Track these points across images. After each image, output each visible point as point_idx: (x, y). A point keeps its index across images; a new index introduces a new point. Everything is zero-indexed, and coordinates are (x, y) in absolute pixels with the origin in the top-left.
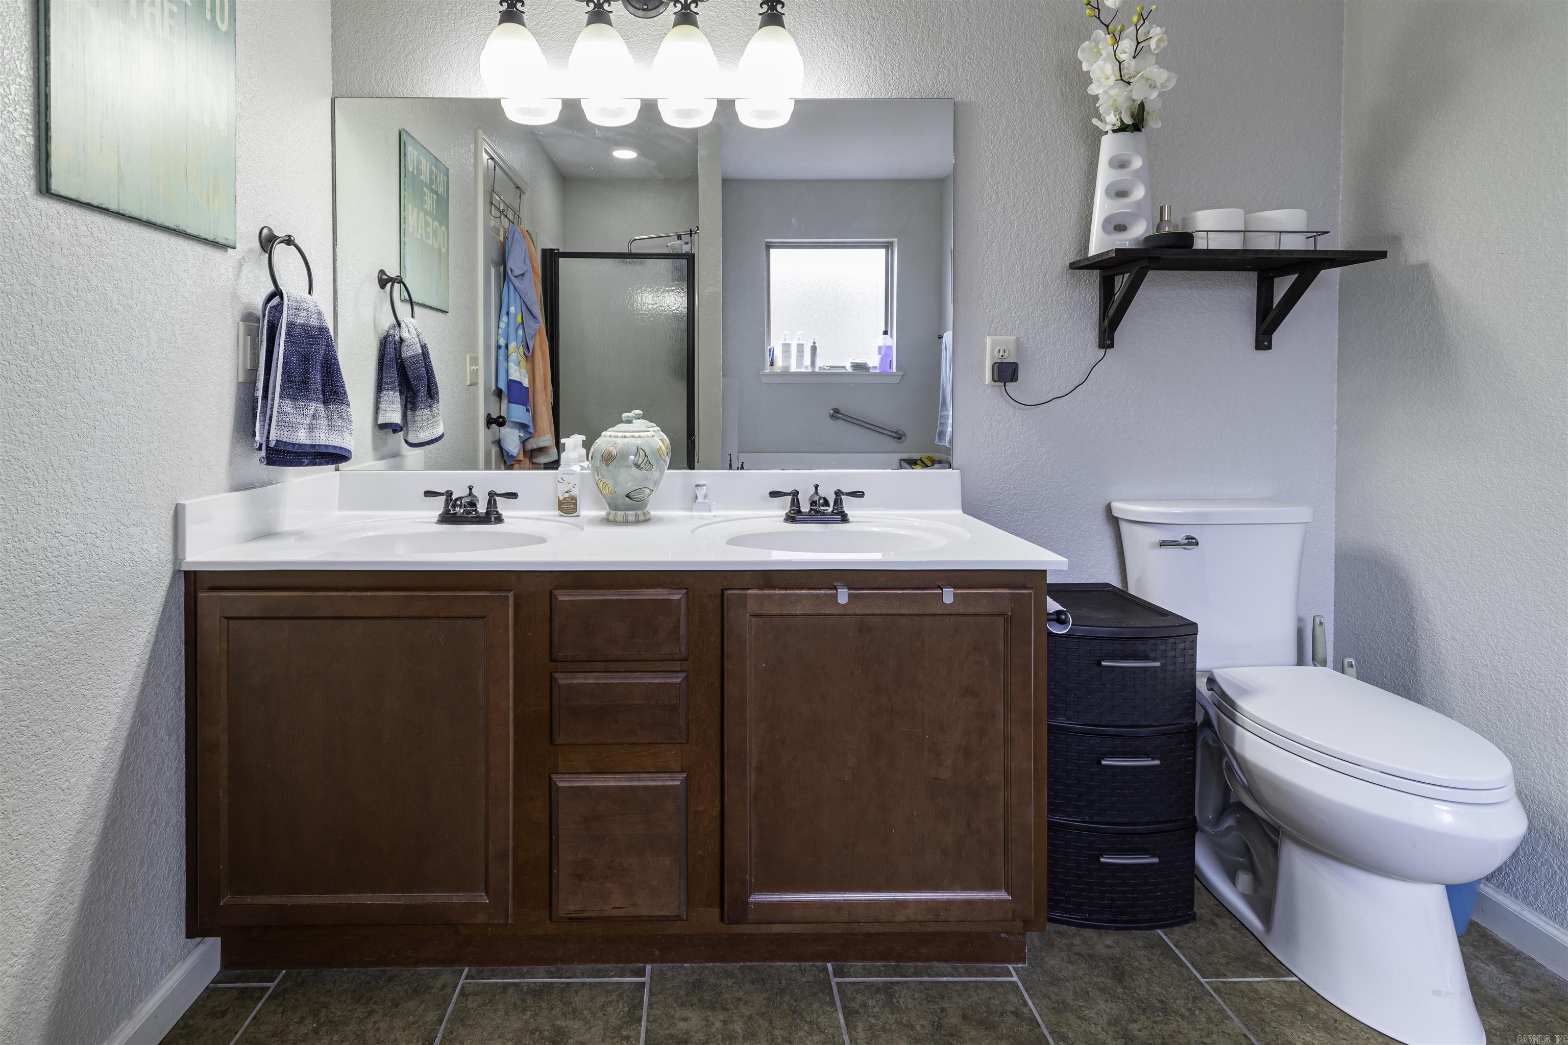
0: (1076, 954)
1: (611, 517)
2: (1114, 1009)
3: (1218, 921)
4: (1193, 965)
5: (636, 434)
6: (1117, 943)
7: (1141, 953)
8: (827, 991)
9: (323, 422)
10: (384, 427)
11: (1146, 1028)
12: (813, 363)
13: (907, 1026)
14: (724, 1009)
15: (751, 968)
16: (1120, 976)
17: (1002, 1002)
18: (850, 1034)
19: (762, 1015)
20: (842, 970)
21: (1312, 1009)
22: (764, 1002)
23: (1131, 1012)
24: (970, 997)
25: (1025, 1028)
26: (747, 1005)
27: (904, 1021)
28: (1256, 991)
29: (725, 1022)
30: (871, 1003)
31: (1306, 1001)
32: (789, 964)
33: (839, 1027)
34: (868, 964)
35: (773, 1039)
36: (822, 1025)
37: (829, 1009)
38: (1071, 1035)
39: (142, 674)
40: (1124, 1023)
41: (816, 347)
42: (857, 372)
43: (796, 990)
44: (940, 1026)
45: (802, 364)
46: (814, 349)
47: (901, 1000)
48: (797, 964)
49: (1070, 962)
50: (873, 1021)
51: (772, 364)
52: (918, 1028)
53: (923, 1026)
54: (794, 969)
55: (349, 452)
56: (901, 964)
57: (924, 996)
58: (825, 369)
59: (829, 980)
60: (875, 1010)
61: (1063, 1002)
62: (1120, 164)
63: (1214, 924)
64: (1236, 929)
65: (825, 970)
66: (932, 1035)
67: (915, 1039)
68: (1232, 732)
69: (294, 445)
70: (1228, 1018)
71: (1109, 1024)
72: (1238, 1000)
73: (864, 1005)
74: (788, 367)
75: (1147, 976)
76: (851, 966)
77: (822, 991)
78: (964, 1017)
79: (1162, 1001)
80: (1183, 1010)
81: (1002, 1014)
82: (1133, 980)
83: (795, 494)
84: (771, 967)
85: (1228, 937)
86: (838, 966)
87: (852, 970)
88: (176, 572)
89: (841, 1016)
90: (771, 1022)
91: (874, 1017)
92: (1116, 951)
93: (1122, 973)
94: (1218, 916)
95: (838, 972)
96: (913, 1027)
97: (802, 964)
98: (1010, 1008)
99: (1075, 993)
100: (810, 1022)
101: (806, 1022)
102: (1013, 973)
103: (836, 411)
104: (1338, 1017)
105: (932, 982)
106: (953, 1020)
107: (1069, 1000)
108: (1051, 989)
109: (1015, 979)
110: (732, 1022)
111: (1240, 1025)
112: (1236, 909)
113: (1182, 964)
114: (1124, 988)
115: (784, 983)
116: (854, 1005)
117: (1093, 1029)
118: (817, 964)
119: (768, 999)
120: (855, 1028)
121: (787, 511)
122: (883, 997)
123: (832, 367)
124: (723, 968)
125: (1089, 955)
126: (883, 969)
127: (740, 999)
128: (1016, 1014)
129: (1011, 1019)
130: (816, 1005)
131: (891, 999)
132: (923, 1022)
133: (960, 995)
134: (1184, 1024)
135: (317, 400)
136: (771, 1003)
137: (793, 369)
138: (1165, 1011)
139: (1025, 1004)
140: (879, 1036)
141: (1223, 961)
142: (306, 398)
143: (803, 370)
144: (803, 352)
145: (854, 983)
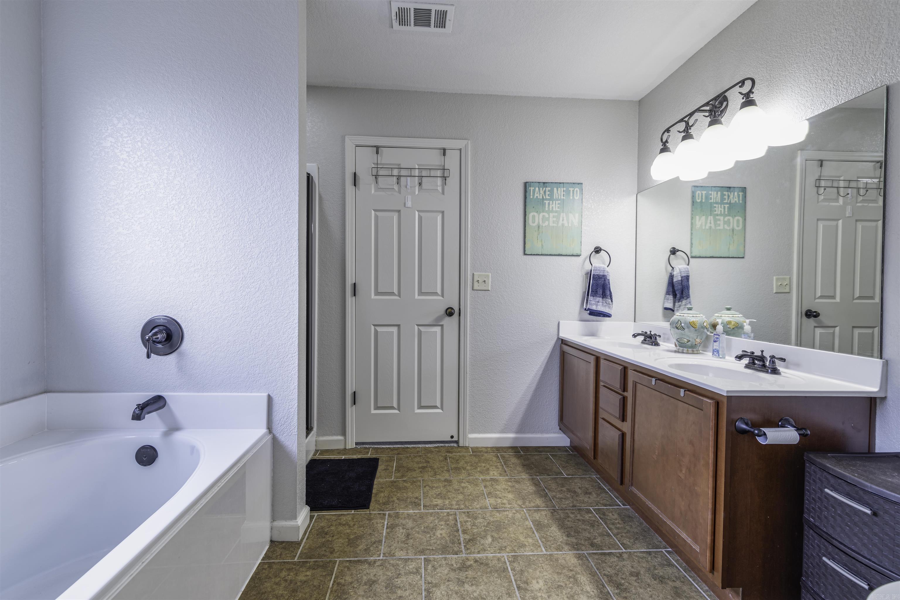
1: (680, 351)
5: (695, 315)
9: (601, 304)
10: (666, 309)
39: (547, 358)
55: (611, 315)
69: (592, 310)
88: (558, 338)
121: (747, 363)
135: (600, 297)
142: (596, 296)
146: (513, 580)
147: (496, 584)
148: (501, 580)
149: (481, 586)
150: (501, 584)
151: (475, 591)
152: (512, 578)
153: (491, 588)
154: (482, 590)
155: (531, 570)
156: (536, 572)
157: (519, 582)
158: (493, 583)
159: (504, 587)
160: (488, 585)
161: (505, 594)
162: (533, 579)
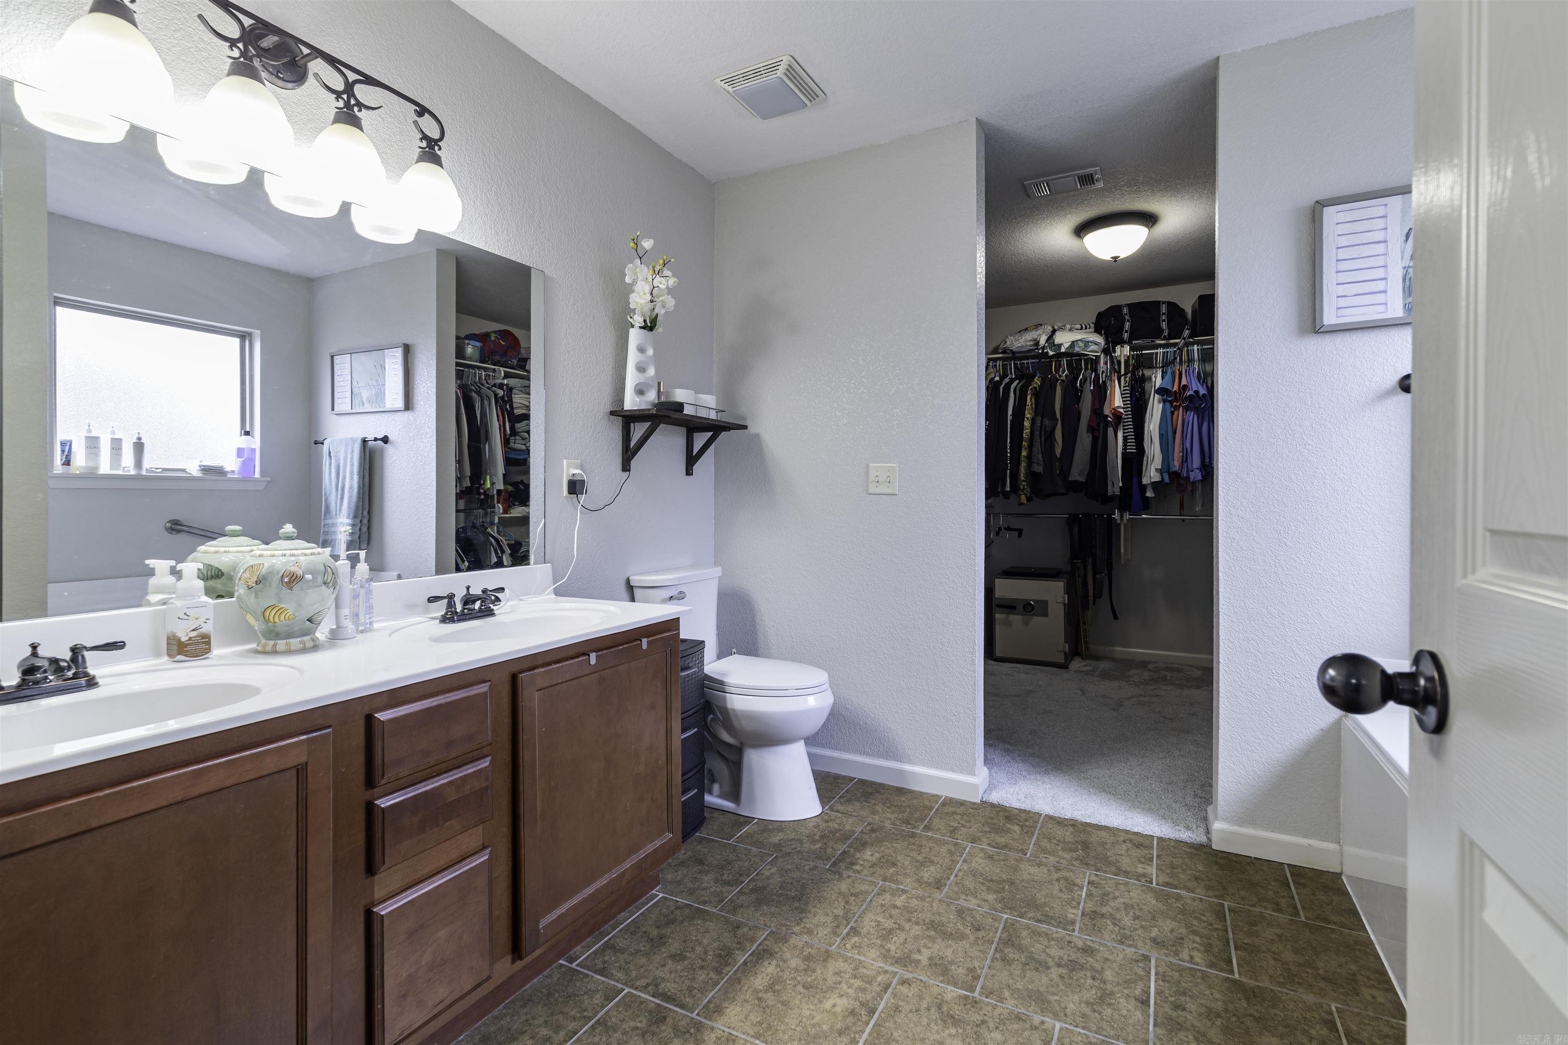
0: (675, 866)
1: (276, 648)
2: (711, 876)
3: (713, 815)
4: (720, 838)
6: (686, 850)
7: (699, 847)
8: (576, 973)
11: (729, 874)
12: (139, 463)
13: (637, 952)
14: (523, 1033)
15: (512, 1002)
16: (701, 862)
17: (667, 909)
18: (613, 980)
19: (552, 1014)
20: (572, 958)
21: (770, 827)
22: (544, 1008)
23: (719, 873)
24: (651, 918)
25: (687, 911)
26: (536, 1018)
27: (633, 952)
28: (750, 833)
29: (532, 1038)
30: (606, 958)
31: (767, 826)
32: (535, 980)
33: (603, 982)
34: (583, 944)
35: (574, 1018)
36: (594, 989)
37: (587, 979)
38: (707, 899)
40: (720, 879)
41: (143, 444)
42: (208, 477)
43: (558, 988)
44: (652, 940)
45: (120, 465)
46: (139, 447)
47: (621, 945)
48: (540, 976)
49: (676, 871)
50: (618, 964)
51: (67, 463)
52: (643, 948)
53: (644, 946)
54: (541, 980)
56: (601, 930)
57: (630, 934)
58: (153, 472)
59: (572, 968)
60: (613, 959)
61: (690, 889)
62: (641, 350)
63: (713, 817)
64: (722, 814)
65: (562, 965)
66: (652, 946)
67: (646, 954)
68: (725, 699)
70: (750, 850)
71: (716, 883)
72: (747, 841)
73: (605, 962)
74: (96, 468)
75: (710, 855)
76: (575, 952)
77: (573, 975)
78: (658, 927)
79: (724, 860)
80: (734, 858)
81: (672, 913)
82: (707, 860)
83: (451, 597)
84: (525, 991)
85: (723, 819)
86: (567, 958)
87: (577, 953)
89: (598, 977)
90: (562, 1012)
91: (616, 962)
92: (689, 853)
93: (701, 860)
94: (712, 813)
95: (571, 960)
96: (641, 951)
97: (544, 973)
98: (673, 908)
99: (692, 882)
100: (585, 993)
101: (583, 995)
102: (658, 893)
103: (175, 523)
104: (780, 824)
105: (626, 925)
106: (654, 933)
107: (692, 886)
108: (680, 887)
109: (661, 895)
110: (537, 1033)
111: (756, 849)
112: (720, 805)
113: (718, 841)
114: (707, 865)
115: (545, 991)
116: (600, 965)
117: (712, 890)
118: (553, 967)
119: (546, 1005)
120: (612, 975)
121: (443, 613)
122: (610, 951)
123: (164, 470)
124: (492, 1018)
125: (681, 862)
126: (594, 940)
127: (527, 1021)
128: (677, 908)
129: (678, 912)
130: (578, 984)
131: (615, 948)
132: (641, 945)
133: (645, 920)
134: (740, 863)
136: (549, 1006)
137: (105, 468)
138: (729, 863)
139: (677, 901)
140: (628, 968)
141: (730, 830)
143: (120, 472)
144: (120, 449)
145: (586, 958)
146: (871, 1026)
147: (906, 1032)
148: (892, 1034)
149: (934, 1040)
150: (897, 1028)
151: (950, 1035)
152: (868, 1030)
153: (919, 1029)
154: (938, 1032)
155: (825, 1027)
156: (819, 1021)
157: (864, 1018)
158: (910, 1034)
159: (895, 1023)
160: (921, 1036)
161: (903, 1011)
162: (835, 1014)
